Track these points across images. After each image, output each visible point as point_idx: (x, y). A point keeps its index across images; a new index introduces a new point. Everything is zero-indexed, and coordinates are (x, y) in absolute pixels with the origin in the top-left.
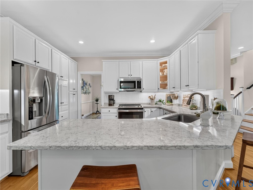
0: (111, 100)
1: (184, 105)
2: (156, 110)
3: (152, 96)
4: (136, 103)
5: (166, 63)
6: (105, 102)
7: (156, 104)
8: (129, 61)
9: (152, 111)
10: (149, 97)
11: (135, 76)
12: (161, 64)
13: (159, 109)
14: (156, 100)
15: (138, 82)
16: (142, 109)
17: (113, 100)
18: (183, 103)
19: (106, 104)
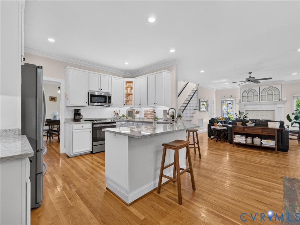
0: (77, 116)
1: (146, 118)
2: (125, 124)
3: (116, 111)
4: (102, 118)
5: (132, 82)
6: (66, 118)
7: (120, 118)
8: (99, 74)
9: (122, 125)
10: (114, 112)
11: (105, 90)
12: (127, 82)
13: (127, 123)
14: (121, 115)
15: (108, 96)
16: (115, 123)
17: (79, 114)
18: (144, 116)
19: (67, 120)
